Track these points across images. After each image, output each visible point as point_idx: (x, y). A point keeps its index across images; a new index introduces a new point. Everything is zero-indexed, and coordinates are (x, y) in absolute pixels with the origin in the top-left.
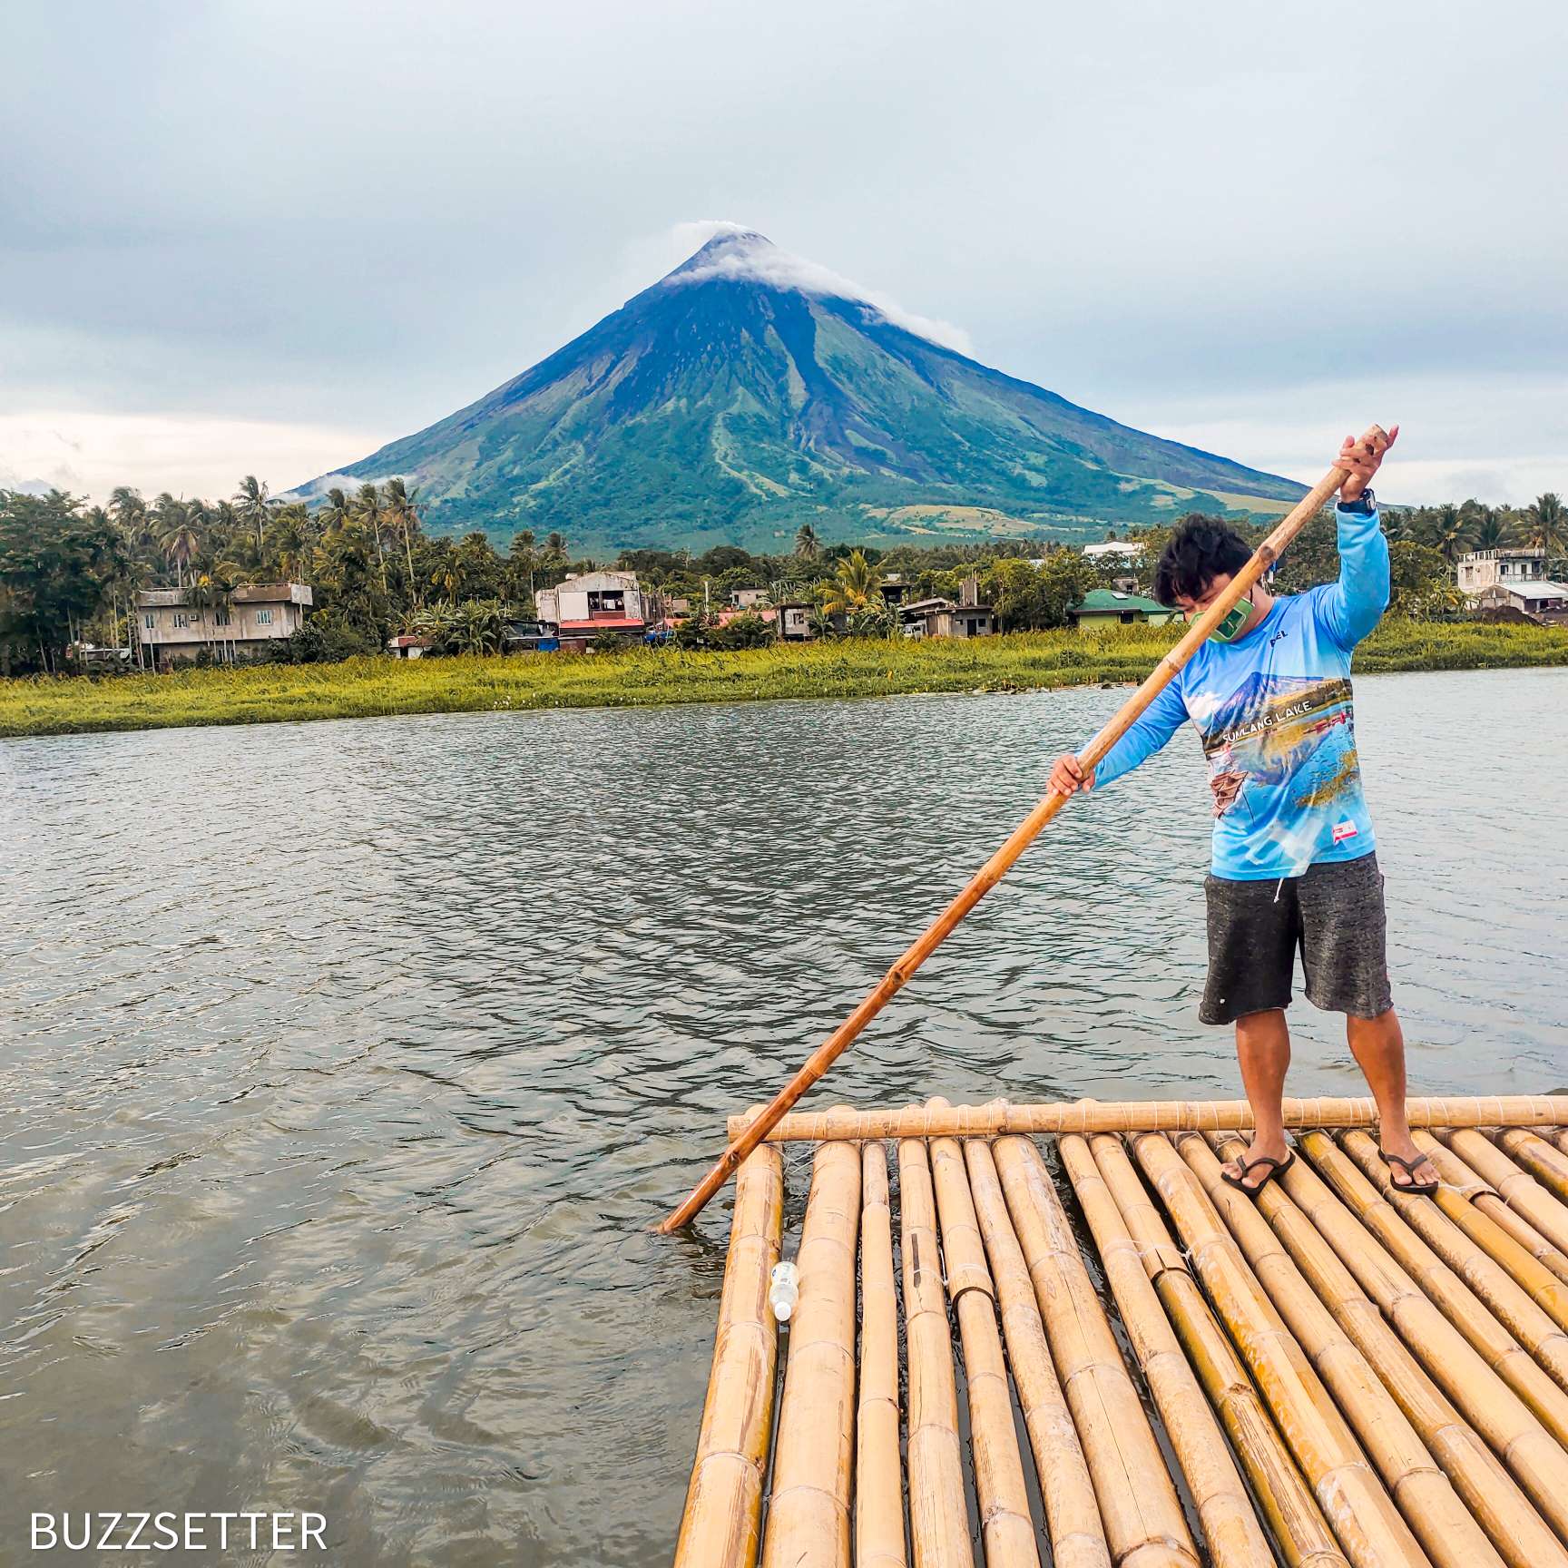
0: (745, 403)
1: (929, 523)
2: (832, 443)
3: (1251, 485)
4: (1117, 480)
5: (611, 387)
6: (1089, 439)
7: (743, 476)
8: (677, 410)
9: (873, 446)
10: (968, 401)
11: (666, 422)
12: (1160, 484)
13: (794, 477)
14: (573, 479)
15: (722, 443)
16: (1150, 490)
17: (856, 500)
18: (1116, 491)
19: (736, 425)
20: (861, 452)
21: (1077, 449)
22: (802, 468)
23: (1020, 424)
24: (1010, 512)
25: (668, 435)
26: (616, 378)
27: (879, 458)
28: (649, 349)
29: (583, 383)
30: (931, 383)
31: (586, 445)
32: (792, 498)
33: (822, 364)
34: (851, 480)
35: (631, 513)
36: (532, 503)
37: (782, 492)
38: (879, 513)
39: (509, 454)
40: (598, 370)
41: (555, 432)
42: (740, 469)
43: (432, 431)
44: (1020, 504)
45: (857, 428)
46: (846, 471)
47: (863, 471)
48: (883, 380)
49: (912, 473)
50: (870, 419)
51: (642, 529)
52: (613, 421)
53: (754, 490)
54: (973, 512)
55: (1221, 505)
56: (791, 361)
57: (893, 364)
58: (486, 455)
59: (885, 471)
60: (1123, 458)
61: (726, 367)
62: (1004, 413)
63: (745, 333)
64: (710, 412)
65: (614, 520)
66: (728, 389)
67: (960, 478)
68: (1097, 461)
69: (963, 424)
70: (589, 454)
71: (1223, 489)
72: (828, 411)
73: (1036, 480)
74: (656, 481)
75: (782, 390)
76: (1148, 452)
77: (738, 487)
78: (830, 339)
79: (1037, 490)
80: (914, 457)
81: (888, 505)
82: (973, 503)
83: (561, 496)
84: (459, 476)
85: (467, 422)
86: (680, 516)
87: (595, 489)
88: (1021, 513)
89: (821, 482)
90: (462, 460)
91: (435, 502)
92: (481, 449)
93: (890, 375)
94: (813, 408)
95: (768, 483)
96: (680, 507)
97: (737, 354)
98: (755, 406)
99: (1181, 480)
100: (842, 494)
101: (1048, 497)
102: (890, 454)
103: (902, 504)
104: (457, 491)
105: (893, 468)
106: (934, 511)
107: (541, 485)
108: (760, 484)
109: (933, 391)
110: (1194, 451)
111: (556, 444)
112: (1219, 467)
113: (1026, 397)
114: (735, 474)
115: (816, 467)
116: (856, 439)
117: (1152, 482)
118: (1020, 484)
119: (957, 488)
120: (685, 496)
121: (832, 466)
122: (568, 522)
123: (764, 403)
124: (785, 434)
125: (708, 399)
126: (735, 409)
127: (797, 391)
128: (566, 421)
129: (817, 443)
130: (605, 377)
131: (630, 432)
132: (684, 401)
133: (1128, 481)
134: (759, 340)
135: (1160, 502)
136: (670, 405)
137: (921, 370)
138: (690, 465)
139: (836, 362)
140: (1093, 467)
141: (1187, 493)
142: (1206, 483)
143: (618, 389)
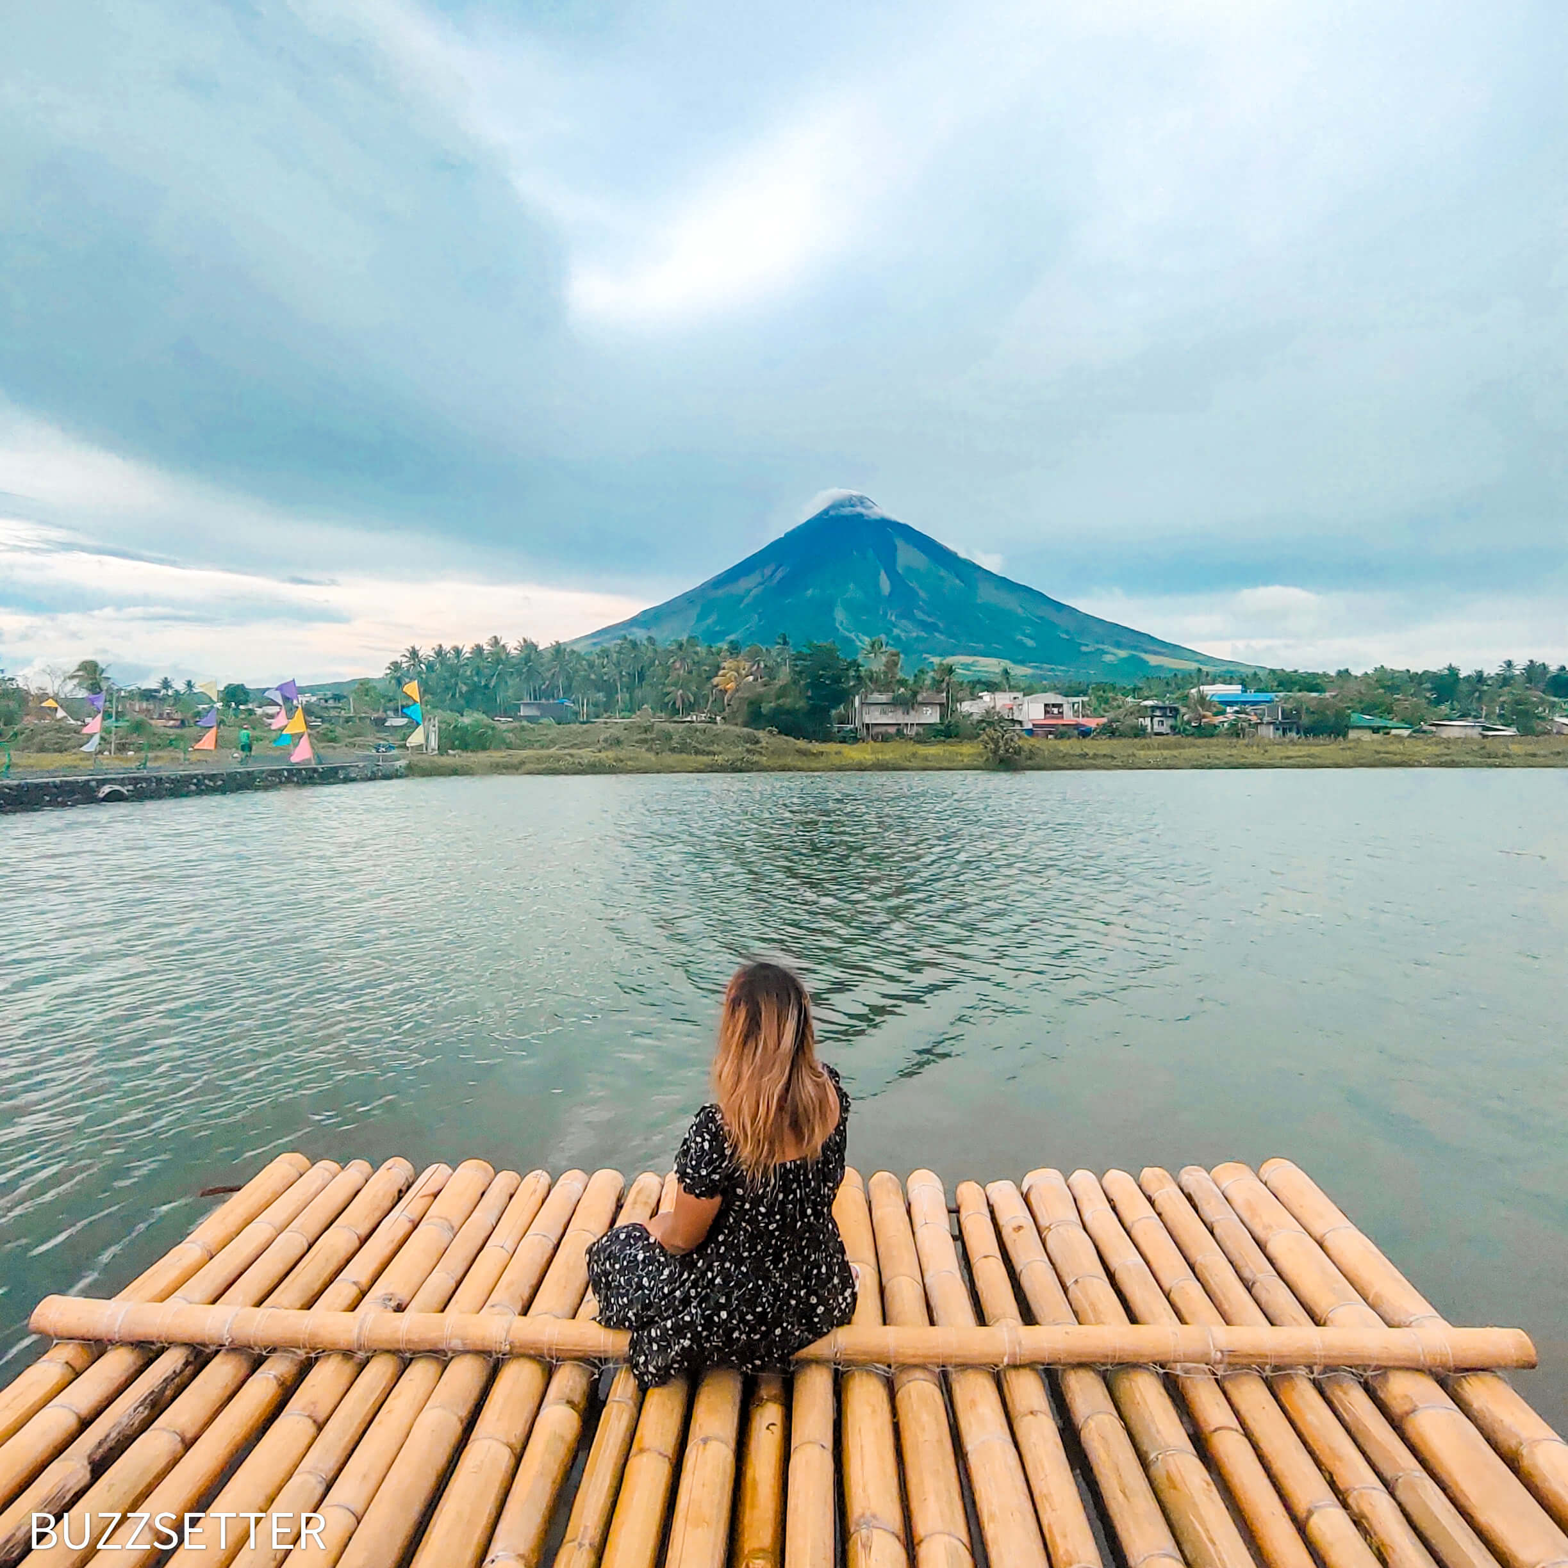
0: (852, 590)
2: (906, 617)
3: (1165, 651)
4: (1081, 644)
5: (775, 582)
6: (1062, 620)
7: (852, 635)
8: (814, 595)
9: (930, 620)
10: (986, 594)
11: (807, 602)
12: (1107, 648)
15: (841, 616)
16: (1102, 651)
18: (1080, 651)
19: (850, 606)
20: (923, 623)
21: (1056, 626)
23: (1020, 610)
26: (779, 575)
27: (934, 627)
28: (798, 560)
29: (760, 579)
30: (966, 584)
31: (759, 614)
33: (901, 572)
34: (917, 639)
38: (936, 660)
39: (714, 618)
40: (768, 572)
41: (742, 606)
42: (849, 630)
43: (670, 604)
44: (1020, 657)
45: (921, 609)
46: (914, 634)
47: (923, 634)
48: (936, 580)
49: (956, 637)
50: (929, 604)
52: (776, 601)
53: (857, 643)
54: (994, 661)
55: (1145, 662)
56: (882, 570)
57: (943, 572)
58: (701, 617)
59: (936, 634)
60: (1084, 631)
61: (844, 573)
62: (1010, 602)
63: (856, 552)
64: (835, 597)
66: (845, 584)
67: (983, 639)
68: (1067, 632)
69: (984, 608)
70: (761, 621)
71: (1146, 652)
72: (904, 599)
73: (1030, 643)
75: (877, 585)
76: (1099, 629)
77: (849, 642)
78: (907, 556)
79: (1032, 648)
80: (955, 627)
81: (941, 655)
82: (993, 655)
85: (689, 599)
89: (898, 639)
90: (687, 621)
92: (698, 615)
93: (941, 578)
94: (895, 596)
97: (851, 564)
98: (861, 595)
99: (1118, 645)
101: (1036, 653)
102: (941, 625)
105: (944, 634)
106: (969, 659)
109: (966, 588)
110: (1126, 629)
111: (741, 614)
112: (1143, 639)
113: (1024, 594)
114: (847, 634)
115: (896, 631)
116: (920, 615)
117: (1101, 646)
118: (1021, 644)
119: (983, 648)
121: (906, 630)
123: (865, 593)
124: (878, 612)
125: (833, 590)
126: (847, 596)
127: (885, 586)
129: (897, 616)
130: (772, 575)
131: (785, 608)
132: (818, 591)
133: (1087, 645)
134: (864, 557)
135: (1108, 658)
136: (810, 592)
137: (960, 577)
139: (909, 569)
140: (1065, 636)
141: (1123, 654)
142: (1135, 648)
143: (778, 582)
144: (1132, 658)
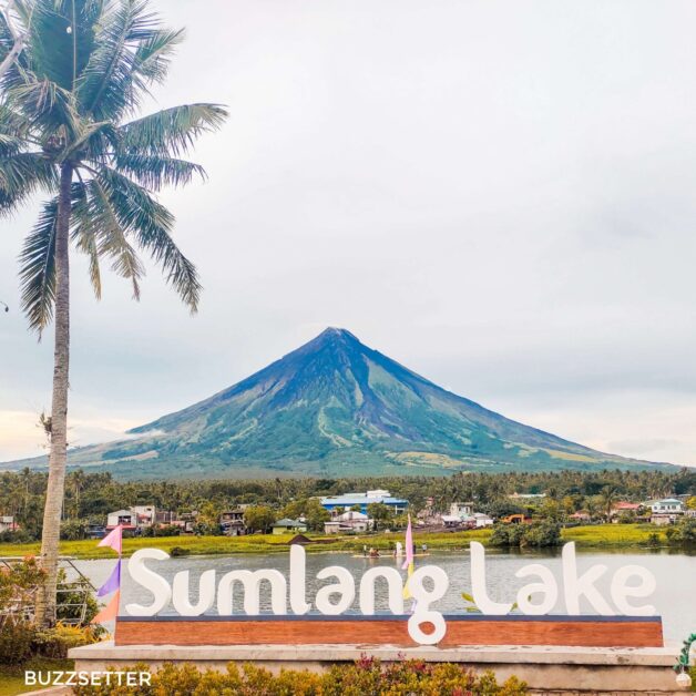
0: (334, 402)
1: (414, 460)
2: (374, 422)
3: (564, 447)
4: (503, 443)
5: (273, 394)
6: (492, 425)
7: (331, 436)
8: (303, 406)
9: (392, 424)
10: (436, 404)
11: (297, 411)
12: (522, 445)
13: (355, 437)
14: (251, 436)
15: (322, 420)
16: (518, 448)
17: (382, 449)
18: (503, 448)
19: (330, 413)
20: (387, 426)
21: (487, 429)
22: (359, 433)
23: (461, 417)
24: (452, 456)
25: (297, 416)
26: (276, 389)
27: (395, 430)
28: (292, 377)
29: (260, 391)
30: (420, 397)
31: (258, 419)
32: (353, 447)
33: (371, 387)
34: (382, 439)
35: (277, 452)
36: (230, 446)
37: (349, 444)
38: (392, 455)
39: (221, 422)
40: (268, 386)
41: (245, 413)
42: (329, 433)
43: (185, 411)
44: (457, 452)
45: (387, 417)
46: (379, 435)
47: (387, 435)
48: (399, 394)
49: (410, 437)
50: (392, 412)
51: (281, 460)
52: (272, 409)
53: (335, 442)
54: (436, 456)
55: (549, 456)
56: (357, 385)
57: (403, 387)
58: (210, 422)
59: (397, 435)
60: (507, 433)
61: (327, 387)
62: (452, 411)
63: (337, 372)
64: (318, 406)
65: (269, 454)
66: (327, 396)
67: (432, 440)
68: (495, 434)
69: (434, 415)
70: (259, 424)
71: (550, 448)
72: (373, 408)
73: (467, 442)
74: (290, 437)
75: (352, 398)
76: (518, 430)
77: (328, 441)
79: (468, 446)
80: (410, 429)
81: (397, 452)
82: (436, 451)
83: (244, 442)
84: (196, 432)
85: (203, 407)
86: (299, 454)
87: (259, 440)
88: (458, 457)
89: (367, 440)
90: (199, 424)
91: (182, 444)
92: (208, 420)
93: (402, 392)
94: (367, 405)
95: (342, 440)
96: (300, 450)
97: (332, 381)
98: (339, 405)
99: (532, 443)
100: (377, 446)
101: (471, 449)
102: (400, 428)
103: (403, 451)
104: (194, 439)
105: (402, 434)
106: (417, 455)
107: (236, 437)
108: (337, 440)
109: (421, 400)
110: (538, 431)
111: (244, 418)
112: (550, 438)
113: (463, 405)
114: (327, 435)
115: (365, 433)
116: (386, 421)
117: (519, 444)
118: (458, 443)
119: (430, 445)
120: (302, 445)
121: (373, 432)
122: (246, 455)
123: (343, 403)
124: (352, 418)
125: (317, 401)
126: (330, 405)
127: (359, 398)
128: (250, 408)
129: (367, 421)
130: (271, 389)
131: (280, 415)
132: (306, 402)
133: (508, 443)
134: (343, 375)
135: (522, 453)
136: (300, 403)
137: (416, 391)
138: (307, 431)
139: (378, 386)
140: (493, 437)
141: (534, 450)
142: (543, 445)
143: (276, 395)
144: (540, 452)
